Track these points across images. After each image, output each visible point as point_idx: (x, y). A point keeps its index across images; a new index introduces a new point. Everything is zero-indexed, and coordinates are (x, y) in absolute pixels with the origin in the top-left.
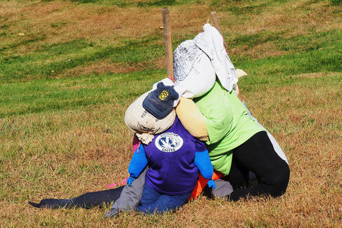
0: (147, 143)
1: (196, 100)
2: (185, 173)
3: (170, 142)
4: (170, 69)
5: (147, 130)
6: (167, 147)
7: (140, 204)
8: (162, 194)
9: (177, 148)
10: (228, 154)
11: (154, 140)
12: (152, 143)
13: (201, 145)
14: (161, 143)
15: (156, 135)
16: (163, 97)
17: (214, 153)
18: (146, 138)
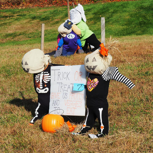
0: (65, 37)
1: (76, 25)
2: (75, 45)
3: (71, 36)
4: (69, 17)
5: (65, 33)
6: (70, 38)
7: (62, 55)
8: (68, 51)
9: (73, 38)
10: (84, 40)
11: (67, 36)
12: (66, 37)
13: (79, 37)
14: (69, 37)
15: (67, 34)
16: (69, 23)
17: (81, 40)
18: (65, 35)
